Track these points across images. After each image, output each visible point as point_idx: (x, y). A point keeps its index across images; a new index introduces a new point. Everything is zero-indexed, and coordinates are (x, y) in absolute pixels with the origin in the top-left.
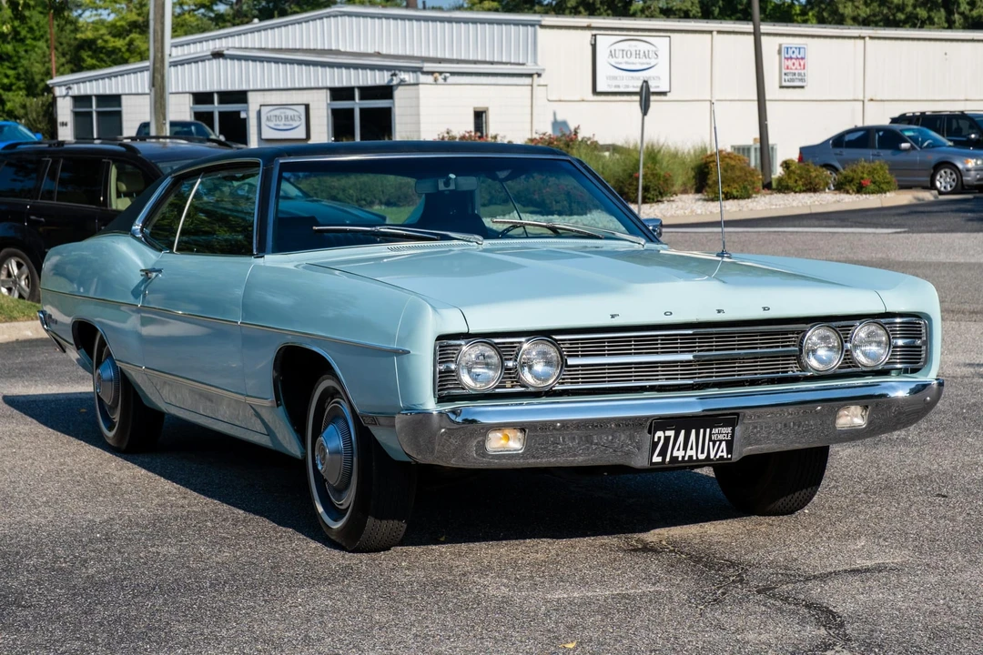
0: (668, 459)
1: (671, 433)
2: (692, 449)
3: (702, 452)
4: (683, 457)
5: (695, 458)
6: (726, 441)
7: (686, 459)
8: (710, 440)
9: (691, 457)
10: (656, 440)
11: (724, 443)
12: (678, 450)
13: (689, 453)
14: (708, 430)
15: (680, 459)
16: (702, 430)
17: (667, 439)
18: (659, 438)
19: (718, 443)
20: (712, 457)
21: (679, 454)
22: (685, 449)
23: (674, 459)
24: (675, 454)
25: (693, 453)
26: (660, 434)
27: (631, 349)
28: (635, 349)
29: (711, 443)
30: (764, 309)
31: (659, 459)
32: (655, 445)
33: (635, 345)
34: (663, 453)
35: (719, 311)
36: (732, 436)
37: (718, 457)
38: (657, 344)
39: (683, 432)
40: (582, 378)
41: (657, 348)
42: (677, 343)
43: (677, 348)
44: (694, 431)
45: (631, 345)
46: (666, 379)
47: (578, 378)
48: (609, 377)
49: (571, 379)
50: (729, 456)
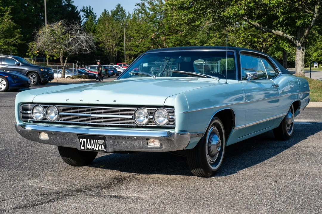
0: (86, 148)
1: (85, 140)
2: (93, 146)
3: (97, 148)
4: (91, 148)
5: (94, 149)
6: (104, 145)
7: (92, 149)
8: (98, 144)
9: (93, 149)
10: (81, 141)
11: (103, 146)
12: (89, 146)
13: (92, 147)
14: (97, 140)
15: (90, 149)
16: (95, 140)
17: (84, 141)
18: (82, 141)
19: (101, 145)
20: (100, 150)
21: (89, 147)
22: (91, 146)
23: (88, 149)
24: (88, 147)
25: (93, 147)
26: (81, 140)
27: (78, 111)
28: (79, 111)
29: (99, 145)
30: (114, 101)
31: (83, 148)
32: (81, 143)
33: (79, 110)
34: (84, 146)
35: (97, 101)
36: (105, 143)
37: (102, 150)
38: (85, 110)
39: (89, 140)
40: (66, 119)
41: (84, 112)
42: (90, 111)
43: (90, 112)
44: (92, 140)
45: (78, 110)
46: (87, 122)
47: (65, 119)
48: (72, 120)
49: (63, 119)
50: (106, 150)
